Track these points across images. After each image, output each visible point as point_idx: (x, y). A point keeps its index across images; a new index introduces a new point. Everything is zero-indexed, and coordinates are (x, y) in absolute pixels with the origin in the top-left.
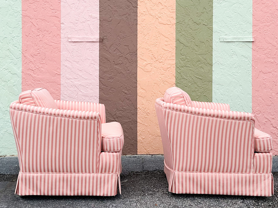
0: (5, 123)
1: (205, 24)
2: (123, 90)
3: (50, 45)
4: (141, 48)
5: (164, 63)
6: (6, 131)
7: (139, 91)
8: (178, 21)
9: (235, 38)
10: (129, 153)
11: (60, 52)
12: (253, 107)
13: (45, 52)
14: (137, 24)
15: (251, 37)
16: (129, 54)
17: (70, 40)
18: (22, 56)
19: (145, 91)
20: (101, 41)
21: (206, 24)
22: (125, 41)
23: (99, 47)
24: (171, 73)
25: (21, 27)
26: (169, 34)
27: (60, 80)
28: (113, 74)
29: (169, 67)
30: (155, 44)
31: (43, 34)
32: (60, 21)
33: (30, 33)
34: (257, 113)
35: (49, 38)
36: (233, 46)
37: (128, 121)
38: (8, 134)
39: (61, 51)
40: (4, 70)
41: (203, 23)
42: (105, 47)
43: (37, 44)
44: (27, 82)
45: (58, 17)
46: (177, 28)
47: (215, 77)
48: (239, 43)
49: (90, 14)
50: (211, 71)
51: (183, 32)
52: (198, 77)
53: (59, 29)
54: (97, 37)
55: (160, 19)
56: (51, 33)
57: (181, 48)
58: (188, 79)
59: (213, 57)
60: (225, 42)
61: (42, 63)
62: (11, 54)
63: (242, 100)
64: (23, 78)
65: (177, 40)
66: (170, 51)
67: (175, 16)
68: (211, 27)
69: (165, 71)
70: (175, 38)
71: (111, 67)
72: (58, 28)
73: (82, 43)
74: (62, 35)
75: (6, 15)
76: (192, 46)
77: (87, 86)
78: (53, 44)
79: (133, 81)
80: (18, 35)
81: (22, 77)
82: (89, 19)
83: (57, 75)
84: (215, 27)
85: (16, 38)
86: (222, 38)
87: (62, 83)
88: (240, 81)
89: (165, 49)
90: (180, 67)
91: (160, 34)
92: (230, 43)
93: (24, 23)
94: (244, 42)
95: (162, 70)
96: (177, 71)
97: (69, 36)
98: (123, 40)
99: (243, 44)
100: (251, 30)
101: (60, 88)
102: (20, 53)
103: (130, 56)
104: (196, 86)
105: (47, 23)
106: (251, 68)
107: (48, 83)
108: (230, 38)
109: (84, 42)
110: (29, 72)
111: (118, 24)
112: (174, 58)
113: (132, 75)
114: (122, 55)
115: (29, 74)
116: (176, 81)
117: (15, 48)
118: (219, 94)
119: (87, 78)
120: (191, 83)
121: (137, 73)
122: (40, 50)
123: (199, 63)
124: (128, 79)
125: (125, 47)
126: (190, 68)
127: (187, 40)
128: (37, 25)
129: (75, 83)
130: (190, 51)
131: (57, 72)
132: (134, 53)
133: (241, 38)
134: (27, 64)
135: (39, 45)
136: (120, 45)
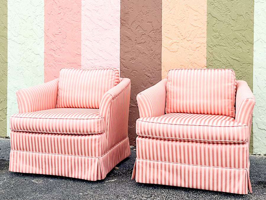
2: (146, 73)
3: (71, 23)
4: (166, 24)
5: (192, 42)
7: (164, 74)
11: (81, 31)
13: (66, 31)
16: (152, 32)
18: (45, 36)
22: (148, 17)
24: (201, 53)
25: (43, 5)
26: (199, 6)
27: (81, 61)
28: (135, 54)
29: (198, 46)
30: (183, 19)
31: (64, 12)
33: (51, 11)
35: (70, 15)
39: (82, 30)
42: (126, 25)
43: (58, 23)
44: (49, 63)
47: (257, 58)
50: (251, 51)
51: (216, 4)
52: (234, 58)
56: (72, 10)
57: (214, 23)
58: (222, 60)
59: (254, 33)
61: (63, 42)
62: (34, 34)
64: (45, 59)
65: (209, 14)
66: (200, 27)
69: (194, 51)
70: (206, 12)
71: (133, 47)
72: (79, 5)
74: (83, 13)
76: (228, 20)
78: (74, 22)
79: (156, 62)
80: (41, 14)
81: (44, 57)
83: (77, 55)
85: (39, 17)
87: (82, 64)
89: (194, 25)
90: (211, 46)
91: (188, 7)
95: (191, 50)
96: (208, 51)
98: (146, 15)
102: (43, 32)
103: (153, 34)
107: (69, 64)
110: (50, 52)
112: (205, 35)
113: (156, 55)
114: (145, 32)
115: (50, 54)
116: (207, 63)
117: (38, 27)
118: (262, 79)
119: (108, 59)
120: (225, 66)
121: (161, 53)
122: (61, 29)
123: (236, 40)
124: (152, 60)
125: (149, 24)
126: (225, 47)
127: (221, 13)
128: (58, 2)
129: (95, 64)
130: (225, 27)
131: (78, 52)
132: (159, 31)
134: (49, 44)
135: (60, 24)
136: (142, 21)
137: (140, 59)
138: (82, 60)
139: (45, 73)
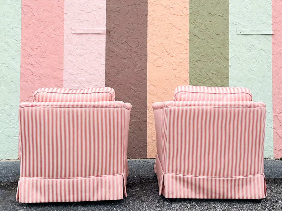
1: (220, 15)
2: (131, 87)
3: (52, 37)
4: (151, 40)
5: (176, 58)
6: (1, 132)
7: (150, 87)
8: (191, 12)
9: (253, 30)
10: (138, 157)
11: (63, 45)
12: (274, 106)
13: (46, 45)
14: (147, 15)
15: (271, 30)
16: (138, 47)
17: (73, 32)
18: (21, 50)
19: (155, 88)
20: (108, 33)
21: (222, 15)
22: (133, 33)
23: (105, 39)
24: (184, 68)
25: (20, 17)
26: (182, 25)
28: (120, 69)
29: (182, 61)
30: (167, 37)
31: (44, 25)
32: (63, 12)
33: (30, 24)
34: (278, 112)
35: (51, 29)
36: (252, 39)
37: (136, 121)
38: (5, 136)
39: (64, 44)
40: (1, 65)
41: (219, 14)
42: (112, 40)
43: (37, 36)
44: (26, 78)
45: (61, 7)
46: (190, 19)
47: (232, 72)
48: (258, 35)
49: (96, 4)
50: (227, 66)
51: (197, 24)
52: (213, 72)
53: (62, 19)
54: (103, 28)
55: (172, 10)
56: (53, 24)
57: (195, 41)
58: (203, 74)
59: (230, 51)
60: (242, 35)
61: (43, 56)
62: (9, 47)
63: (262, 98)
64: (22, 74)
65: (191, 32)
66: (183, 44)
67: (188, 7)
68: (227, 19)
69: (177, 66)
70: (188, 30)
71: (118, 62)
72: (61, 19)
73: (87, 35)
74: (65, 27)
75: (4, 5)
76: (207, 39)
77: (92, 82)
78: (55, 36)
79: (142, 76)
80: (17, 26)
81: (21, 72)
82: (95, 9)
83: (59, 70)
84: (231, 18)
85: (14, 29)
86: (239, 30)
87: (64, 78)
88: (260, 77)
89: (178, 42)
90: (193, 62)
91: (172, 26)
92: (248, 36)
93: (23, 13)
94: (263, 35)
95: (175, 65)
96: (190, 66)
97: (73, 28)
98: (132, 31)
99: (262, 37)
100: (270, 22)
101: (62, 85)
102: (19, 46)
103: (139, 49)
104: (212, 83)
105: (49, 13)
106: (271, 63)
107: (49, 79)
108: (247, 31)
109: (90, 34)
110: (28, 67)
111: (126, 14)
112: (188, 52)
113: (142, 70)
114: (131, 48)
115: (28, 69)
116: (189, 76)
117: (13, 40)
119: (92, 73)
120: (206, 79)
121: (147, 68)
122: (41, 43)
123: (215, 57)
124: (137, 74)
125: (134, 40)
126: (205, 63)
127: (201, 32)
128: (38, 16)
129: (79, 79)
130: (205, 44)
131: (60, 67)
132: (144, 46)
133: (260, 30)
134: (26, 58)
135: (39, 37)
136: (128, 37)
137: (126, 73)
138: (64, 75)
139: (22, 89)
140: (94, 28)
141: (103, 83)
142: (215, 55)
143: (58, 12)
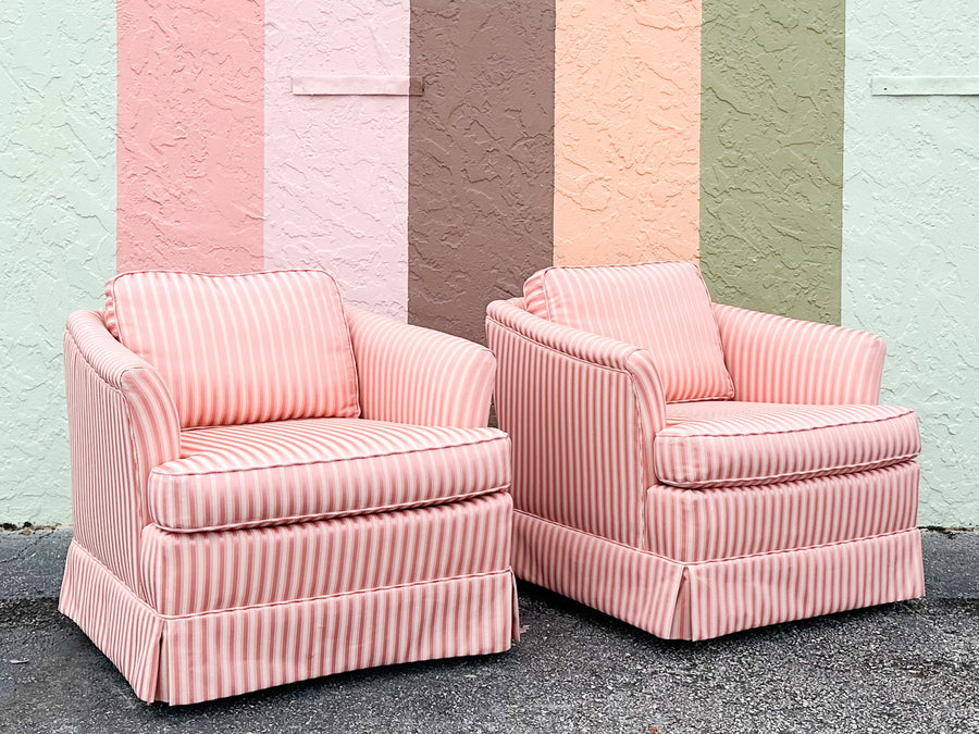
0: (56, 401)
1: (814, 26)
2: (500, 281)
3: (224, 105)
4: (567, 118)
5: (655, 179)
8: (711, 17)
9: (930, 80)
11: (261, 134)
13: (205, 134)
14: (553, 28)
16: (522, 143)
17: (297, 90)
18: (118, 150)
20: (418, 91)
21: (818, 29)
22: (506, 92)
23: (407, 115)
24: (683, 214)
25: (113, 37)
26: (675, 64)
27: (262, 242)
28: (461, 218)
29: (675, 191)
30: (623, 105)
31: (197, 65)
32: (259, 16)
33: (146, 60)
35: (221, 79)
36: (925, 114)
39: (266, 131)
40: (51, 201)
41: (809, 25)
42: (430, 116)
43: (173, 103)
44: (136, 248)
45: (255, 2)
46: (705, 42)
47: (854, 230)
48: (947, 99)
50: (835, 209)
51: (731, 60)
52: (785, 230)
53: (258, 46)
54: (399, 76)
55: (641, 10)
56: (228, 61)
57: (723, 120)
58: (749, 238)
59: (845, 154)
60: (891, 98)
61: (194, 174)
62: (76, 141)
63: (957, 318)
64: (122, 234)
65: (708, 89)
66: (681, 130)
68: (837, 40)
69: (660, 208)
70: (699, 82)
71: (453, 192)
72: (254, 43)
73: (343, 99)
74: (269, 71)
76: (766, 112)
77: (363, 265)
78: (235, 102)
79: (536, 243)
80: (103, 69)
81: (119, 228)
82: (370, 9)
83: (249, 221)
84: (854, 38)
85: (94, 80)
86: (882, 81)
87: (268, 250)
88: (950, 247)
89: (661, 123)
90: (715, 193)
91: (642, 66)
92: (910, 100)
93: (124, 21)
94: (966, 98)
95: (649, 205)
96: (705, 210)
97: (296, 74)
98: (501, 87)
99: (962, 104)
102: (111, 136)
103: (525, 149)
104: (779, 266)
105: (213, 23)
107: (215, 252)
108: (909, 82)
109: (353, 98)
110: (143, 210)
111: (482, 27)
112: (696, 158)
113: (534, 222)
114: (496, 145)
115: (142, 218)
116: (701, 245)
117: (93, 117)
118: (867, 296)
119: (363, 233)
120: (758, 255)
121: (552, 213)
122: (187, 128)
123: (792, 176)
124: (519, 237)
125: (509, 116)
126: (757, 197)
127: (744, 89)
128: (173, 32)
129: (316, 252)
130: (756, 132)
131: (251, 209)
132: (544, 140)
133: (954, 80)
134: (136, 178)
135: (180, 107)
136: (487, 106)
137: (479, 232)
138: (265, 238)
140: (366, 76)
141: (400, 265)
142: (791, 170)
143: (244, 19)
